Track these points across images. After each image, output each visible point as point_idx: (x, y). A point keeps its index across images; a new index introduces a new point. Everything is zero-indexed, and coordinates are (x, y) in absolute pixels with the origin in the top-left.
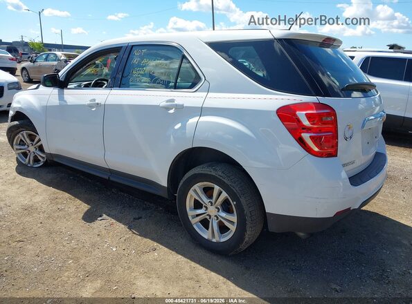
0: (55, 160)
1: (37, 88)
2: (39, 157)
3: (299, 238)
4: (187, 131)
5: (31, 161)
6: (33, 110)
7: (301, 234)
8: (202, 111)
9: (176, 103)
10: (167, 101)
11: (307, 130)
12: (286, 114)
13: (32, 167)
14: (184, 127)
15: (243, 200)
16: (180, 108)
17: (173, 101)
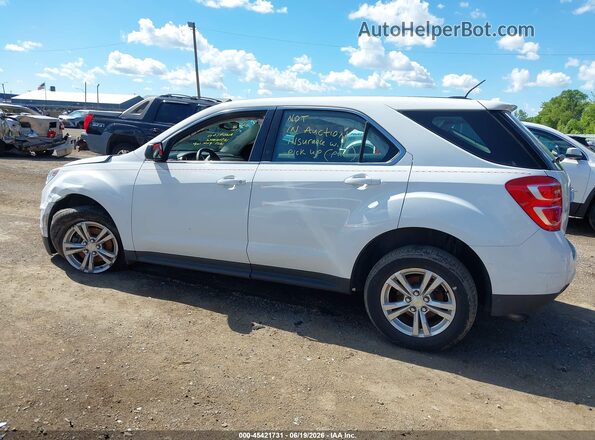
0: (142, 259)
1: (107, 161)
2: (104, 259)
3: (513, 321)
4: (389, 210)
5: (91, 264)
6: (106, 190)
7: (515, 317)
8: (408, 187)
9: (367, 178)
10: (355, 177)
11: (539, 203)
12: (516, 189)
13: (91, 273)
14: (383, 205)
15: (465, 284)
16: (375, 185)
17: (363, 176)
